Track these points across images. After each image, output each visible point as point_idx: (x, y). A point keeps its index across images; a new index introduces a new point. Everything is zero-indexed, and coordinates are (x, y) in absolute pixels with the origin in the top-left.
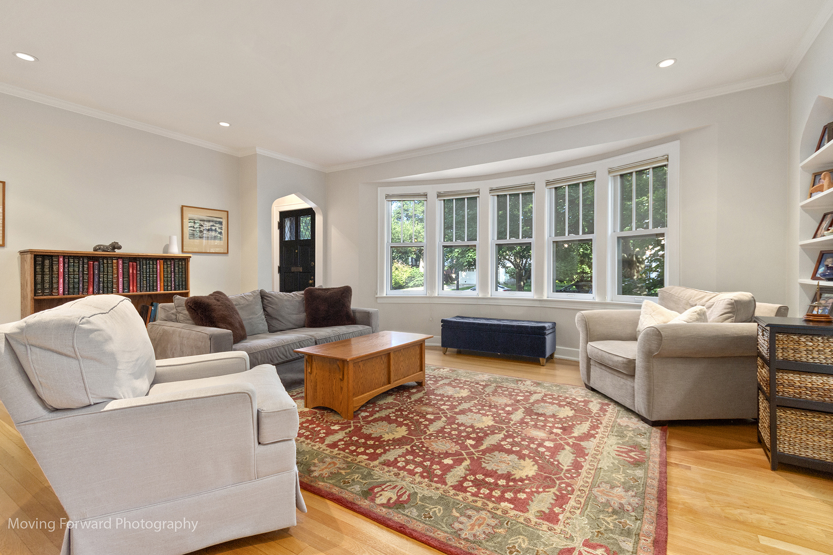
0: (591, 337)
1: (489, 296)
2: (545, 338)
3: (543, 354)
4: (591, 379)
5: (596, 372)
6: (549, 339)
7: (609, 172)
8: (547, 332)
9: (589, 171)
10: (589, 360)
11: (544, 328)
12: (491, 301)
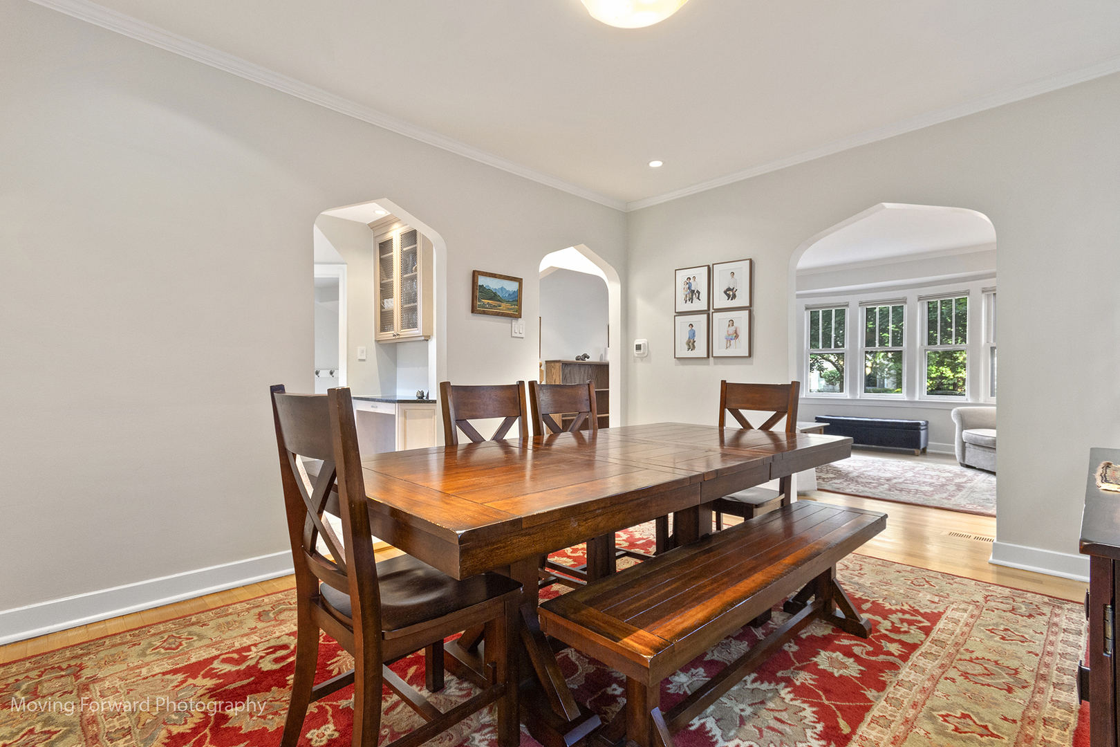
0: (965, 425)
1: (858, 398)
2: (919, 433)
3: (917, 445)
4: (966, 458)
5: (970, 451)
6: (923, 433)
7: (983, 292)
8: (922, 428)
9: (962, 289)
10: (963, 444)
11: (919, 424)
12: (860, 402)
